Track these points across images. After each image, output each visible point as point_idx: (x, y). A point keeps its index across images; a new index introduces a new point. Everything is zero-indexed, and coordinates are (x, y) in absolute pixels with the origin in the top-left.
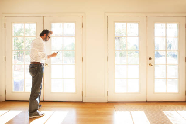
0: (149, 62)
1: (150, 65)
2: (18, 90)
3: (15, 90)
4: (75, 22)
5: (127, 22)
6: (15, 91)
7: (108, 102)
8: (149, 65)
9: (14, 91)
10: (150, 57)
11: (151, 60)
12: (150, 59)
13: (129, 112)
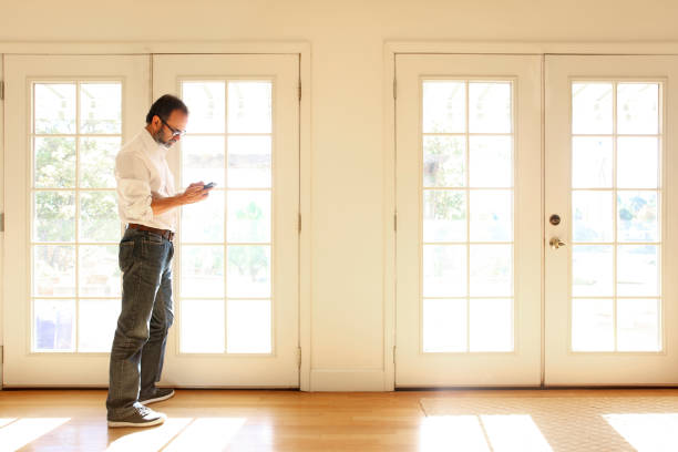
0: (552, 230)
1: (555, 242)
2: (52, 346)
3: (41, 346)
4: (273, 78)
5: (467, 77)
6: (42, 350)
7: (397, 389)
8: (551, 244)
9: (35, 348)
10: (554, 213)
11: (559, 225)
12: (555, 220)
13: (475, 417)
